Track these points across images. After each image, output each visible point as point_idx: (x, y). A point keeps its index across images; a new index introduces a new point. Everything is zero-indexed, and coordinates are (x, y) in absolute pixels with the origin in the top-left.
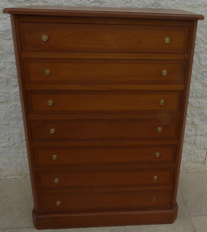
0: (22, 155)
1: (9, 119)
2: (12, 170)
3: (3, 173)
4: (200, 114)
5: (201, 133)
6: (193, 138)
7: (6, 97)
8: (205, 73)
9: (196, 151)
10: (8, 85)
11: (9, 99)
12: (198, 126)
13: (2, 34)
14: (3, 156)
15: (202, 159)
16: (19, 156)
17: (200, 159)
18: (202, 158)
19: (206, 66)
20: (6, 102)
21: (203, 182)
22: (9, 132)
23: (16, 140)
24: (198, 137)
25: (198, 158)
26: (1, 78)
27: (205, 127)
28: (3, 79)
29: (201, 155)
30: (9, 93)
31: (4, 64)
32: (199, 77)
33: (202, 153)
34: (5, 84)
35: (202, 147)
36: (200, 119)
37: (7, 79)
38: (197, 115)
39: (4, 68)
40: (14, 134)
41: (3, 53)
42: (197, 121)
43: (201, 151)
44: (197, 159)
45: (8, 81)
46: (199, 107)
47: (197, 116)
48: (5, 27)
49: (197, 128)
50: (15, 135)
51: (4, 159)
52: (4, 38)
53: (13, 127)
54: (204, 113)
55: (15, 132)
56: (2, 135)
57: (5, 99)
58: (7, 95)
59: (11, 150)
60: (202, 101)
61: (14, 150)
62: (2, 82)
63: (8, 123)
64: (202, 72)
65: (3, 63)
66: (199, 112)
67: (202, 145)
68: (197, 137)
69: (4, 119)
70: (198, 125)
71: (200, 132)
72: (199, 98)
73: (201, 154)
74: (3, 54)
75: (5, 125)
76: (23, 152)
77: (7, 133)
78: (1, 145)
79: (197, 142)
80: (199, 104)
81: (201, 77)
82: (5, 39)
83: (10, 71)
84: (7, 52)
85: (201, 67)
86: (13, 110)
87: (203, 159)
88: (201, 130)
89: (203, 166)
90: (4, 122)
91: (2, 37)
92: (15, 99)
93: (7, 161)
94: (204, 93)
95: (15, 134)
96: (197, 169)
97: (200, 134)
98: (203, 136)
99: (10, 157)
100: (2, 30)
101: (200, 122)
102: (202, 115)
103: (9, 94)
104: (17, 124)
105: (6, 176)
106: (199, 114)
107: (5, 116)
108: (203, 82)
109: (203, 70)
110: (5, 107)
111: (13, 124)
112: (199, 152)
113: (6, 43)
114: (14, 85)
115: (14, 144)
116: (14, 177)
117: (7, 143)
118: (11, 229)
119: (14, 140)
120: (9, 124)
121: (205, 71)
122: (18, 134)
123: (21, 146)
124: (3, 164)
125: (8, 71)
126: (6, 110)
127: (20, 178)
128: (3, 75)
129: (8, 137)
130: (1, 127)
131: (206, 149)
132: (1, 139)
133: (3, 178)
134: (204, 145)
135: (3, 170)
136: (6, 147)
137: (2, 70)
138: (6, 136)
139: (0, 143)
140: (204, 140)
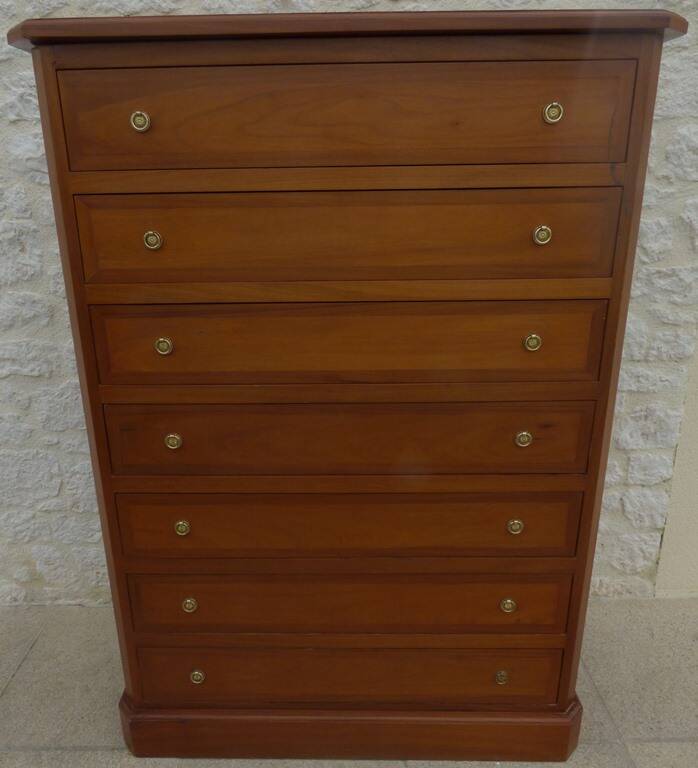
1: (60, 429)
2: (72, 580)
3: (47, 588)
4: (640, 417)
5: (643, 478)
6: (617, 495)
7: (48, 362)
8: (660, 277)
9: (626, 536)
10: (53, 325)
11: (59, 366)
12: (633, 456)
13: (32, 170)
14: (45, 539)
15: (646, 562)
16: (89, 540)
17: (641, 563)
18: (645, 558)
19: (661, 257)
20: (50, 377)
22: (59, 466)
23: (80, 491)
24: (632, 492)
25: (632, 558)
26: (34, 302)
27: (657, 459)
28: (40, 306)
29: (643, 551)
30: (56, 349)
31: (40, 262)
32: (639, 293)
33: (646, 543)
34: (44, 321)
35: (647, 523)
36: (640, 433)
37: (50, 306)
38: (629, 419)
39: (42, 273)
40: (74, 473)
41: (35, 227)
42: (632, 437)
43: (644, 536)
44: (627, 562)
45: (52, 313)
46: (638, 392)
47: (631, 422)
49: (629, 459)
50: (78, 476)
51: (46, 547)
52: (37, 180)
53: (71, 453)
54: (655, 410)
55: (76, 467)
56: (40, 476)
57: (45, 366)
58: (52, 356)
59: (67, 522)
60: (649, 373)
61: (76, 520)
62: (35, 316)
63: (56, 441)
64: (648, 275)
65: (37, 259)
66: (638, 408)
67: (646, 519)
68: (631, 490)
69: (44, 427)
70: (632, 450)
71: (639, 476)
72: (639, 361)
73: (644, 547)
74: (35, 231)
75: (50, 446)
77: (55, 470)
78: (39, 508)
79: (629, 507)
80: (639, 381)
81: (646, 291)
84: (46, 226)
85: (646, 260)
87: (650, 564)
88: (645, 469)
89: (648, 584)
90: (47, 438)
91: (32, 177)
92: (73, 368)
93: (57, 554)
94: (655, 345)
95: (78, 472)
96: (628, 595)
97: (639, 482)
98: (650, 487)
99: (64, 542)
100: (31, 155)
101: (641, 442)
102: (646, 417)
103: (56, 354)
105: (56, 599)
106: (638, 414)
107: (48, 419)
108: (651, 309)
109: (653, 268)
110: (46, 393)
111: (70, 444)
112: (637, 538)
113: (44, 198)
115: (75, 504)
116: (78, 601)
117: (55, 501)
118: (56, 749)
119: (74, 491)
120: (58, 443)
121: (659, 272)
122: (84, 474)
124: (47, 562)
125: (52, 281)
126: (50, 402)
127: (94, 604)
128: (37, 296)
129: (57, 481)
130: (38, 453)
131: (658, 529)
132: (37, 489)
133: (48, 603)
134: (652, 516)
135: (47, 579)
136: (54, 511)
137: (34, 278)
138: (52, 478)
139: (37, 501)
140: (653, 499)
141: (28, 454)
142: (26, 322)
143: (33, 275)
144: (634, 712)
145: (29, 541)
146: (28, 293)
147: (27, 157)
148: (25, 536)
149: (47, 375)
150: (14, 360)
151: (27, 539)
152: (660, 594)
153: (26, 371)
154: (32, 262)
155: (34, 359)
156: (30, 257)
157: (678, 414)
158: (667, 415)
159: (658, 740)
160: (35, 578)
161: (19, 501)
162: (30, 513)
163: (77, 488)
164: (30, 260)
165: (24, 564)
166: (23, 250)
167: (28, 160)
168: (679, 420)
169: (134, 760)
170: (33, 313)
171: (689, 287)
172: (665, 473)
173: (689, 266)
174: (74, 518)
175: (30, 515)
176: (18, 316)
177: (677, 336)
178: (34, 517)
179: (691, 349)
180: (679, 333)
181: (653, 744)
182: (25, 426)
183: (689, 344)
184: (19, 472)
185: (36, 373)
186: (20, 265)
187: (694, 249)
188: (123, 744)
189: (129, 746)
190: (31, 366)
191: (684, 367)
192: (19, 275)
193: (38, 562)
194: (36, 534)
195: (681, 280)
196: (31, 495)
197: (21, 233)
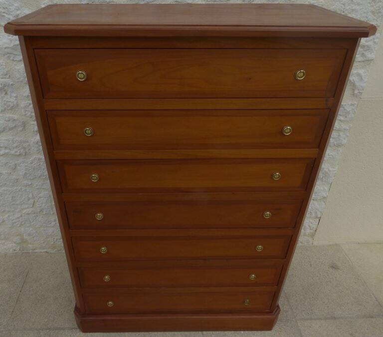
0: (53, 223)
1: (32, 178)
2: (42, 242)
3: (30, 245)
7: (24, 148)
10: (25, 131)
11: (29, 149)
13: (8, 53)
14: (28, 225)
15: (311, 231)
16: (49, 225)
17: (308, 231)
18: (310, 229)
20: (25, 155)
21: (311, 265)
22: (32, 194)
23: (44, 205)
25: (304, 229)
26: (15, 120)
27: (322, 189)
28: (17, 122)
29: (309, 226)
30: (27, 142)
34: (20, 129)
35: (314, 215)
37: (23, 122)
39: (17, 105)
40: (40, 197)
41: (12, 83)
43: (311, 221)
45: (24, 125)
48: (11, 41)
50: (42, 198)
51: (28, 229)
52: (11, 58)
53: (38, 189)
55: (41, 195)
56: (23, 199)
57: (22, 150)
58: (25, 145)
59: (38, 218)
61: (42, 217)
62: (15, 126)
63: (30, 183)
65: (15, 98)
67: (313, 213)
69: (24, 177)
73: (311, 225)
74: (12, 85)
75: (27, 186)
76: (55, 221)
77: (30, 196)
78: (24, 212)
82: (13, 60)
83: (26, 110)
84: (18, 82)
86: (35, 165)
87: (312, 231)
89: (310, 239)
90: (25, 182)
91: (8, 57)
92: (37, 151)
93: (34, 232)
98: (316, 200)
99: (37, 226)
100: (7, 45)
103: (28, 144)
104: (43, 184)
105: (34, 249)
107: (26, 174)
110: (24, 162)
111: (37, 185)
112: (308, 221)
113: (16, 68)
114: (34, 131)
115: (41, 211)
116: (45, 250)
117: (31, 209)
120: (31, 184)
122: (45, 198)
123: (52, 213)
124: (29, 235)
125: (23, 110)
126: (26, 166)
127: (52, 252)
128: (16, 117)
129: (32, 201)
130: (21, 189)
131: (318, 218)
132: (22, 204)
133: (31, 251)
134: (316, 212)
135: (30, 241)
136: (31, 214)
137: (14, 108)
138: (29, 200)
139: (23, 209)
140: (318, 206)
141: (16, 189)
142: (11, 129)
143: (13, 107)
144: (301, 305)
145: (20, 226)
146: (11, 115)
147: (4, 46)
148: (18, 224)
149: (24, 154)
150: (6, 148)
151: (18, 225)
152: (315, 243)
153: (13, 152)
154: (12, 100)
155: (17, 147)
156: (11, 97)
157: (334, 170)
158: (329, 170)
159: (311, 319)
160: (23, 241)
161: (13, 209)
162: (19, 215)
163: (42, 204)
164: (11, 99)
165: (18, 235)
166: (6, 94)
167: (5, 48)
168: (335, 172)
169: (82, 334)
170: (14, 125)
171: (348, 113)
172: (324, 195)
173: (349, 103)
174: (41, 216)
175: (19, 216)
176: (7, 127)
177: (339, 136)
178: (21, 216)
179: (345, 141)
180: (341, 134)
181: (309, 321)
182: (14, 177)
183: (345, 139)
184: (13, 197)
185: (18, 154)
186: (6, 102)
187: (354, 95)
188: (76, 326)
189: (79, 327)
190: (15, 150)
191: (340, 149)
192: (5, 107)
193: (25, 235)
194: (23, 223)
195: (345, 110)
196: (19, 207)
197: (5, 86)
